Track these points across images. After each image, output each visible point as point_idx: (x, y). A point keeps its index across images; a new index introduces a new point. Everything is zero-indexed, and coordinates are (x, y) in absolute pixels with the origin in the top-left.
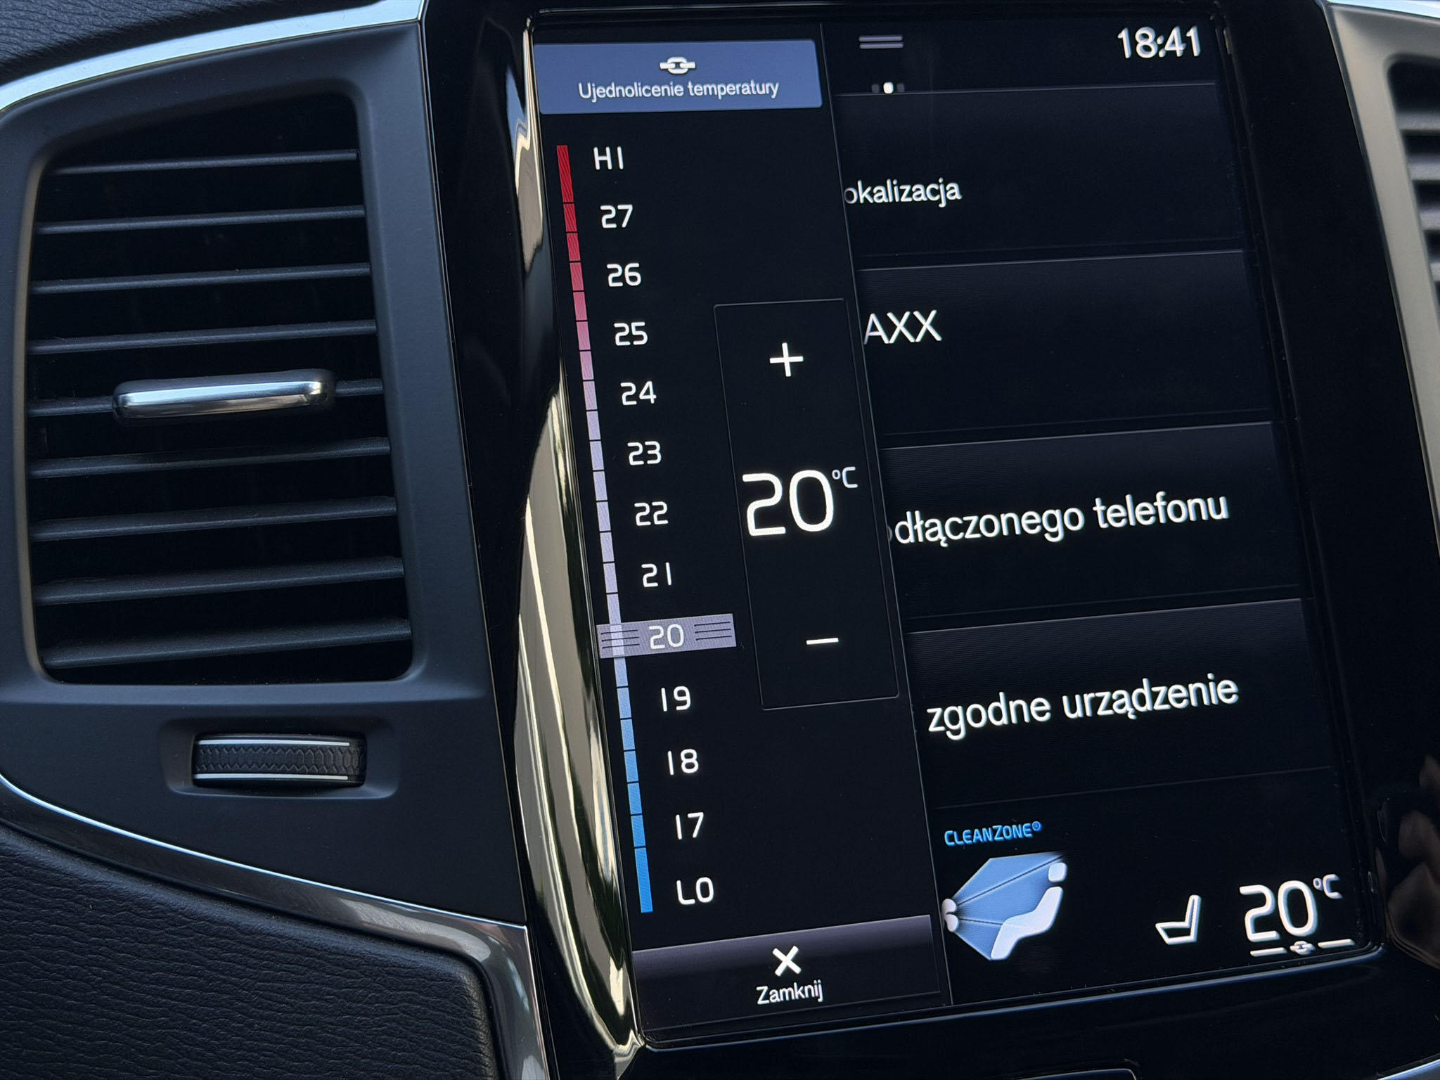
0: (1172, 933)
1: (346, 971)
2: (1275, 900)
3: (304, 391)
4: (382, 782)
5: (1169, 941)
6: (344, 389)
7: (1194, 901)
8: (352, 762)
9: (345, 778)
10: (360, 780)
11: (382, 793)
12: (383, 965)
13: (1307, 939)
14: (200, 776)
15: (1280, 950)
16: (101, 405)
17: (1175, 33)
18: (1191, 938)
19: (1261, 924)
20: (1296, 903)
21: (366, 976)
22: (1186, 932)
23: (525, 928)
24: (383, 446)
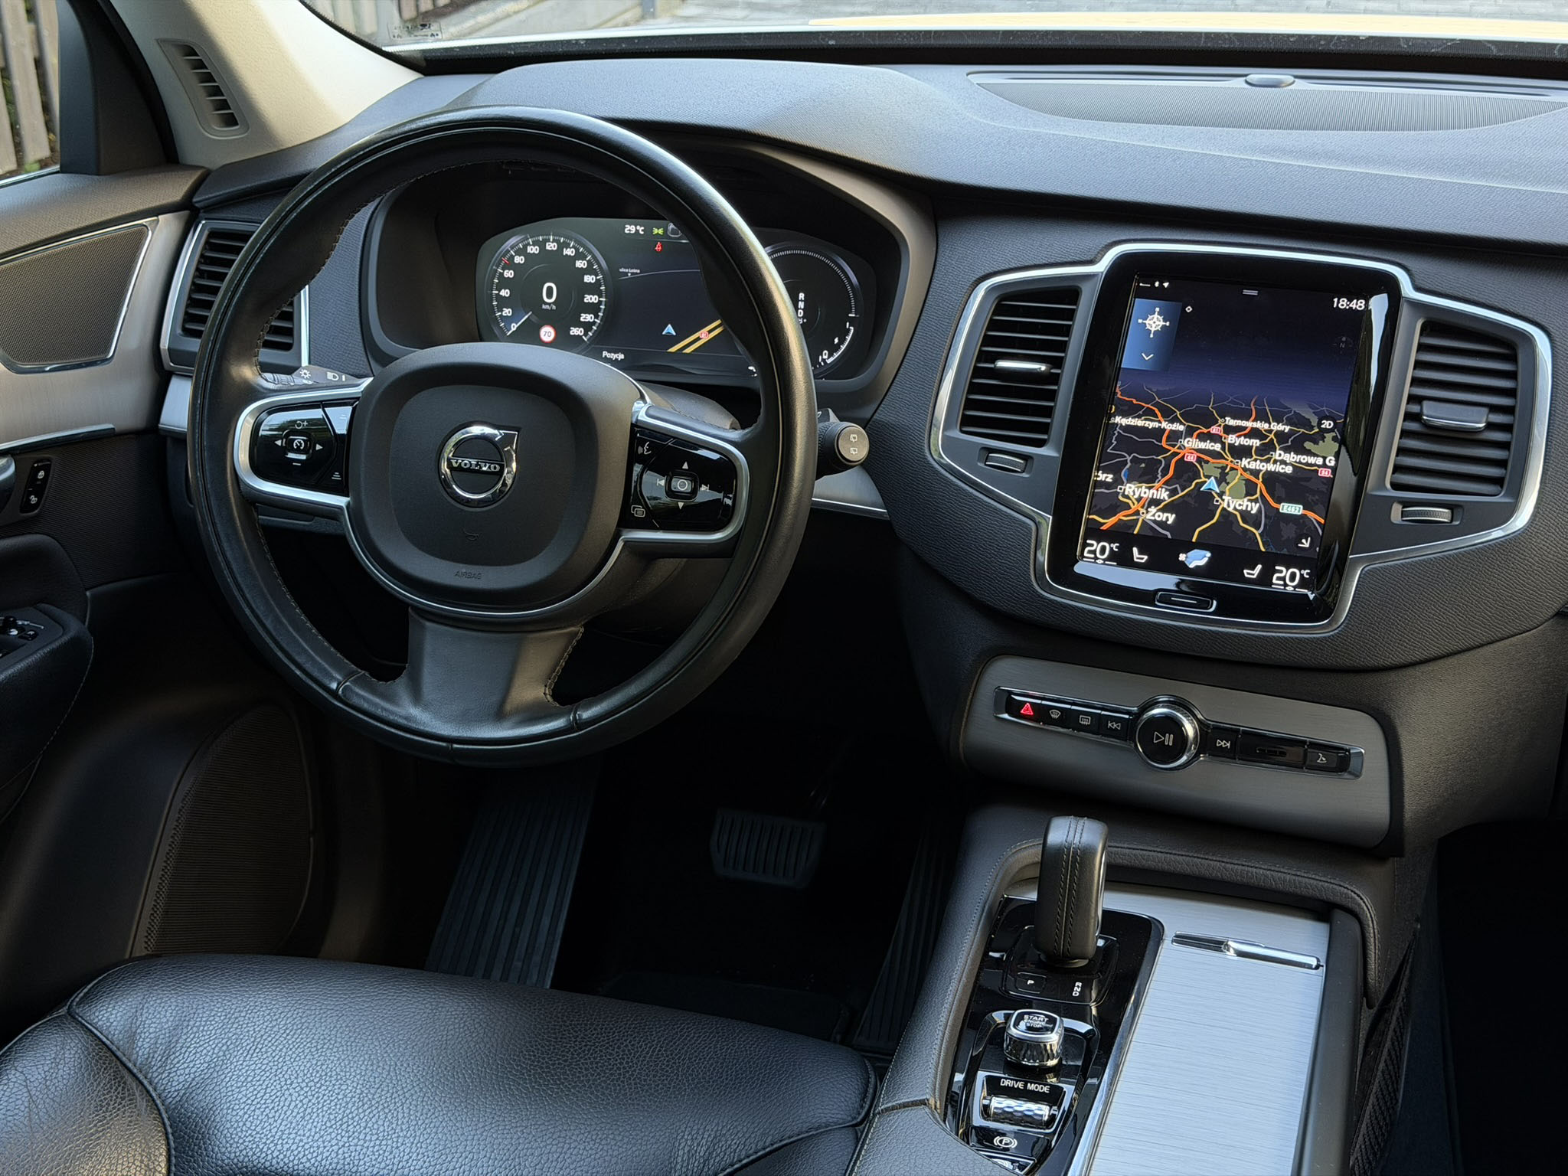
0: (1248, 574)
2: (1286, 573)
3: (1040, 368)
4: (1028, 473)
5: (1246, 575)
6: (1053, 371)
7: (1259, 567)
8: (1023, 466)
9: (1020, 470)
10: (1023, 472)
11: (1027, 476)
13: (1293, 587)
14: (987, 463)
15: (1283, 587)
16: (992, 366)
17: (1355, 301)
18: (1254, 577)
19: (1278, 579)
20: (1293, 577)
22: (1253, 575)
23: (1051, 517)
24: (1056, 388)
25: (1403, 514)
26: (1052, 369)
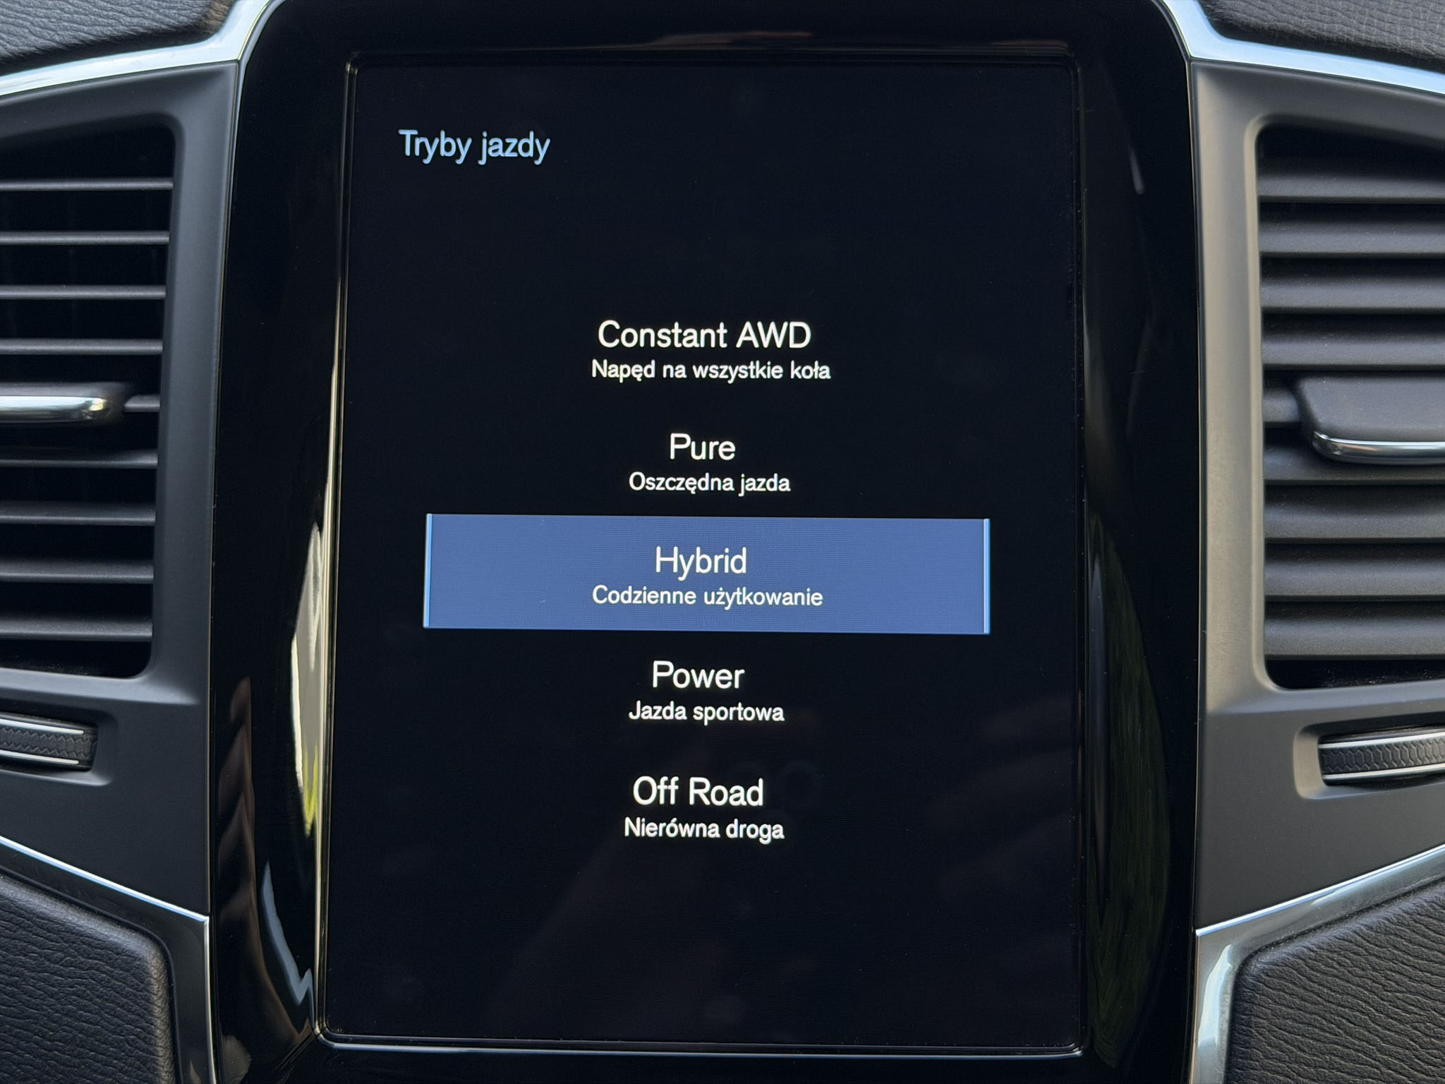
1: (49, 934)
8: (84, 749)
9: (76, 762)
10: (85, 766)
11: (99, 782)
12: (80, 934)
21: (66, 942)
23: (206, 919)
24: (149, 460)
25: (1328, 762)
26: (128, 397)
